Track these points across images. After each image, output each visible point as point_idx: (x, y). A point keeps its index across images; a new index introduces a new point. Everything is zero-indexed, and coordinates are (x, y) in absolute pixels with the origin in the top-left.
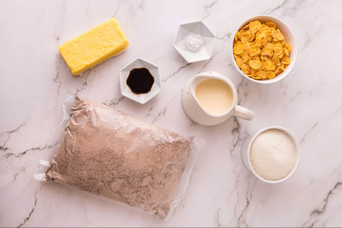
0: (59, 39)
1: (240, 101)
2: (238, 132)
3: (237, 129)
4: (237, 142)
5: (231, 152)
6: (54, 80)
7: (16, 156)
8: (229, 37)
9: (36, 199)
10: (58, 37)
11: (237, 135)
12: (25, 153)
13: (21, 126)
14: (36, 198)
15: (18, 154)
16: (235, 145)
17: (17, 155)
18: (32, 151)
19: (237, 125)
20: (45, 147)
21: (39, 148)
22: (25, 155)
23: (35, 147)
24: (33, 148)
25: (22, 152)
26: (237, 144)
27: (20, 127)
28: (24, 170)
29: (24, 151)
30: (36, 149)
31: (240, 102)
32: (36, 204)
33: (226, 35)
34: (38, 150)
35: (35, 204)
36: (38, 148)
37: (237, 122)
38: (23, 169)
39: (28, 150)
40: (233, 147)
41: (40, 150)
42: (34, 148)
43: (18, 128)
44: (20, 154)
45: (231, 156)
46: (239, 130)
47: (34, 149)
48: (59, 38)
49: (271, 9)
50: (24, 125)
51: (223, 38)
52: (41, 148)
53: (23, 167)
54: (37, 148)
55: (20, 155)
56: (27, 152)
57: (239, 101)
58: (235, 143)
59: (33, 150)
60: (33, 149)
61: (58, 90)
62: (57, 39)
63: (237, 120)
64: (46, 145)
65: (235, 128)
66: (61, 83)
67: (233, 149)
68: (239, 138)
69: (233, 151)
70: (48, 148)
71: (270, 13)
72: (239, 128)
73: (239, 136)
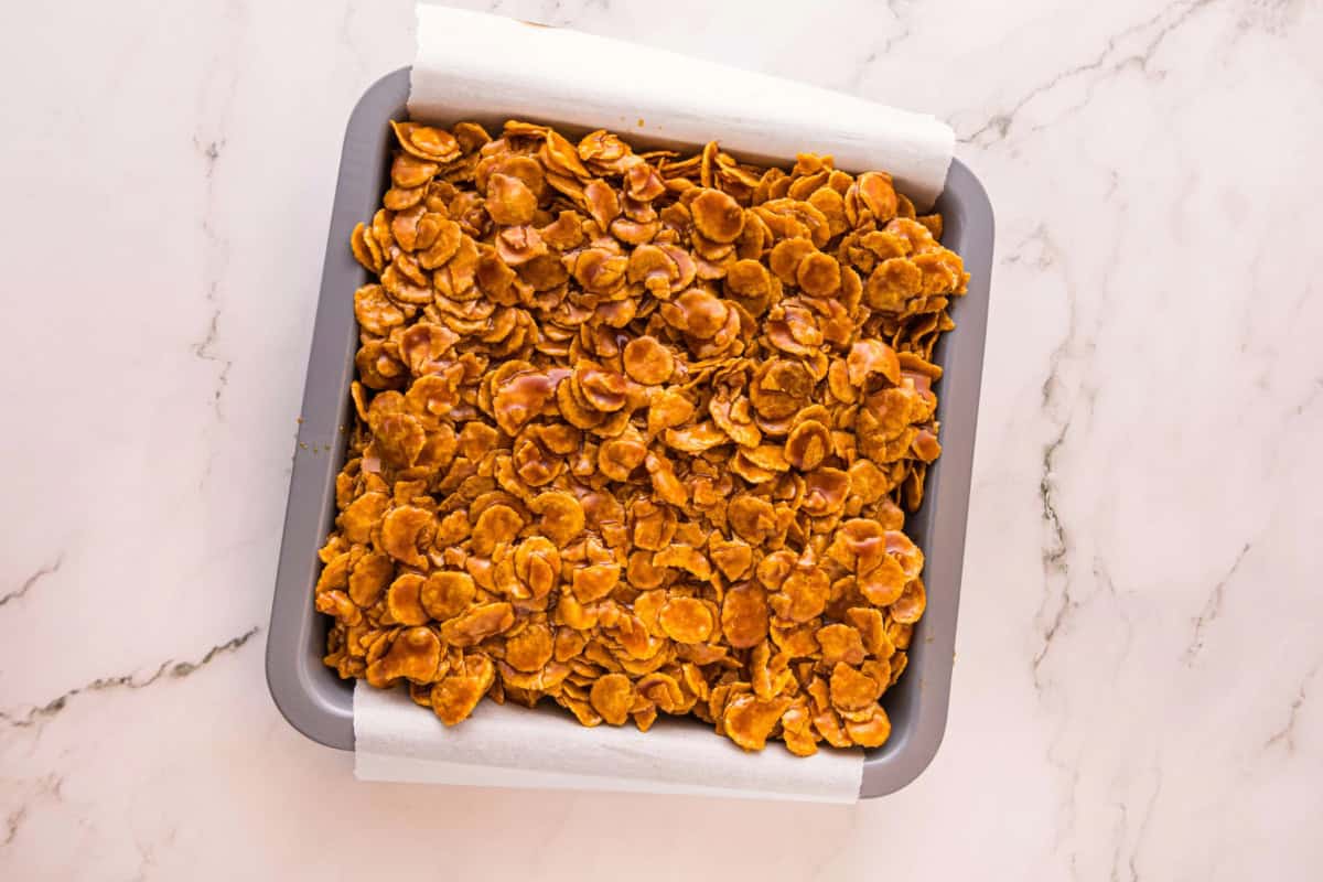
0: (215, 156)
1: (1067, 425)
2: (1063, 567)
3: (1059, 556)
4: (1059, 616)
5: (1036, 664)
6: (196, 350)
7: (19, 724)
8: (1004, 132)
10: (214, 145)
11: (1056, 582)
12: (59, 705)
13: (41, 573)
15: (30, 709)
16: (1052, 633)
17: (23, 717)
18: (95, 696)
19: (1057, 537)
20: (159, 675)
21: (130, 678)
22: (62, 714)
23: (110, 676)
24: (99, 681)
25: (44, 705)
26: (1058, 624)
27: (34, 579)
28: (57, 789)
29: (57, 697)
30: (117, 684)
31: (1066, 428)
33: (990, 124)
34: (123, 689)
36: (122, 681)
37: (1057, 523)
38: (55, 781)
39: (74, 692)
40: (1043, 640)
41: (132, 686)
42: (104, 679)
43: (26, 588)
44: (33, 711)
45: (1036, 685)
46: (1068, 559)
47: (106, 685)
48: (217, 148)
50: (56, 568)
51: (974, 136)
52: (135, 680)
53: (51, 776)
54: (117, 680)
55: (36, 714)
56: (70, 703)
57: (1062, 427)
58: (1050, 621)
59: (98, 688)
60: (98, 684)
61: (218, 395)
62: (208, 153)
63: (1054, 516)
64: (163, 662)
65: (1050, 550)
66: (229, 363)
67: (1043, 649)
68: (1068, 599)
69: (1042, 657)
70: (172, 675)
71: (1183, 19)
72: (1064, 551)
73: (1066, 587)
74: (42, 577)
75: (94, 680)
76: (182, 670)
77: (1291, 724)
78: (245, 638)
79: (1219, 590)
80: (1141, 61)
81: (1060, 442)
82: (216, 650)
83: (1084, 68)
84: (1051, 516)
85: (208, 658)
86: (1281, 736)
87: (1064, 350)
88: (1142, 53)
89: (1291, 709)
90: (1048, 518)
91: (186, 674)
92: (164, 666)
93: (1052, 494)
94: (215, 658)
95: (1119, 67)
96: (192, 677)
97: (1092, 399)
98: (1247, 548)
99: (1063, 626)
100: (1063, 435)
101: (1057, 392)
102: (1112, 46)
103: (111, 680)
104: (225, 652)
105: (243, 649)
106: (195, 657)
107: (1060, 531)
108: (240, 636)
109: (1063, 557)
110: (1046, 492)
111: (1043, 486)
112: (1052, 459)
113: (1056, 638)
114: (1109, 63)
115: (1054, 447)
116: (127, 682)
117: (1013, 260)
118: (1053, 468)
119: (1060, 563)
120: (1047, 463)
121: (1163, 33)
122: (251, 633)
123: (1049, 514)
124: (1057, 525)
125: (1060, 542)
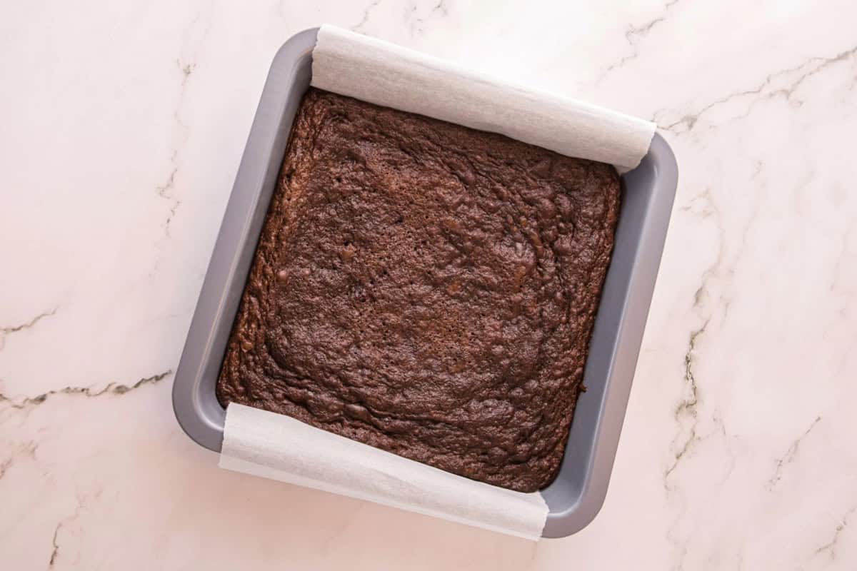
0: (189, 73)
1: (709, 321)
2: (694, 414)
3: (692, 405)
4: (687, 444)
5: (668, 473)
6: (159, 191)
7: (16, 406)
8: (691, 126)
9: (57, 547)
10: (189, 66)
11: (687, 422)
12: (42, 399)
13: (44, 315)
14: (57, 544)
15: (25, 398)
16: (681, 455)
17: (19, 402)
18: (65, 396)
19: (692, 392)
20: (106, 390)
21: (88, 390)
22: (43, 405)
23: (76, 386)
24: (68, 388)
25: (33, 396)
26: (685, 450)
27: (39, 318)
28: (34, 450)
29: (40, 394)
30: (78, 392)
31: (706, 323)
32: (55, 560)
33: (682, 121)
34: (83, 395)
35: (52, 562)
36: (83, 390)
38: (32, 446)
39: (52, 392)
40: (674, 456)
41: (89, 395)
42: (72, 386)
43: (34, 322)
44: (27, 399)
45: (666, 487)
46: (697, 408)
47: (73, 391)
48: (191, 68)
49: (820, 59)
50: (54, 313)
51: (671, 126)
52: (91, 391)
53: (32, 442)
54: (80, 389)
55: (28, 402)
56: (50, 398)
57: (704, 322)
58: (680, 446)
59: (67, 392)
60: (68, 390)
61: (168, 221)
62: (184, 70)
63: (692, 378)
64: (110, 382)
65: (687, 401)
66: (178, 202)
67: (673, 464)
68: (694, 434)
69: (672, 470)
70: (113, 392)
71: (818, 70)
72: (695, 403)
73: (694, 426)
74: (44, 317)
75: (67, 386)
76: (121, 390)
77: (835, 542)
78: (162, 376)
79: (796, 444)
80: (787, 93)
81: (702, 330)
82: (143, 381)
83: (748, 92)
85: (137, 385)
86: (827, 547)
87: (713, 271)
88: (788, 88)
89: (836, 530)
90: (688, 379)
91: (122, 392)
92: (109, 385)
93: (692, 364)
94: (142, 386)
95: (771, 95)
96: (126, 395)
97: (727, 306)
98: (819, 419)
99: (689, 451)
100: (705, 326)
101: (704, 298)
102: (769, 81)
103: (76, 389)
104: (149, 382)
105: (160, 382)
106: (130, 384)
107: (695, 389)
108: (160, 374)
109: (694, 406)
110: (688, 362)
111: (687, 358)
112: (695, 342)
113: (684, 457)
114: (766, 91)
115: (698, 333)
116: (85, 391)
117: (687, 209)
118: (694, 347)
119: (692, 410)
120: (692, 343)
121: (804, 77)
122: (166, 374)
123: (689, 377)
124: (693, 384)
125: (693, 396)
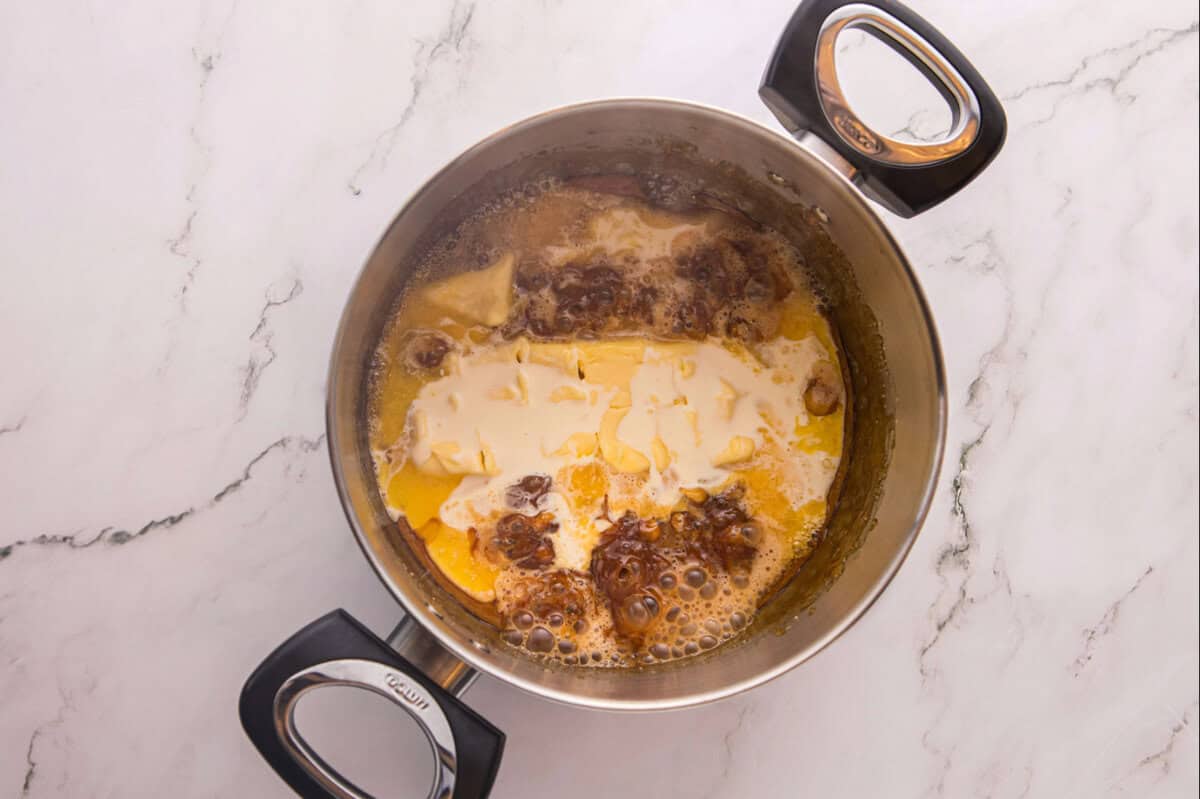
0: (211, 68)
1: (988, 427)
2: (964, 564)
3: (962, 551)
4: (953, 609)
5: (924, 651)
6: (169, 245)
9: (33, 765)
10: (210, 58)
11: (954, 576)
12: (6, 552)
14: (33, 759)
16: (944, 624)
18: (38, 549)
19: (962, 533)
20: (99, 538)
21: (72, 538)
22: (7, 560)
23: (55, 533)
24: (44, 536)
26: (951, 617)
30: (60, 541)
31: (985, 430)
32: (31, 784)
34: (64, 547)
35: (26, 786)
36: (65, 539)
37: (964, 520)
39: (20, 543)
40: (935, 627)
41: (73, 546)
42: (49, 536)
45: (922, 671)
46: (970, 555)
47: (50, 541)
48: (214, 59)
49: (1164, 30)
50: (18, 428)
52: (78, 540)
54: (60, 538)
56: (17, 552)
57: (983, 428)
58: (944, 612)
59: (43, 543)
60: (43, 540)
61: (185, 289)
62: (204, 64)
63: (963, 512)
64: (105, 527)
65: (954, 545)
66: (199, 262)
67: (932, 639)
68: (964, 593)
69: (930, 646)
70: (110, 541)
71: (1161, 48)
72: (967, 548)
73: (965, 583)
75: (41, 534)
76: (120, 538)
77: (1170, 747)
78: (181, 517)
79: (1116, 607)
80: (1112, 83)
81: (979, 442)
82: (152, 524)
83: (1054, 84)
84: (959, 512)
85: (144, 531)
86: (1158, 756)
87: (995, 354)
88: (1114, 75)
89: (1172, 733)
90: (956, 513)
91: (122, 541)
92: (104, 531)
93: (964, 491)
94: (151, 532)
95: (1088, 87)
96: (128, 545)
97: (1016, 405)
98: (1151, 570)
99: (956, 619)
100: (982, 436)
101: (983, 394)
102: (1085, 65)
103: (55, 537)
104: (162, 527)
105: (177, 526)
106: (134, 530)
107: (966, 528)
108: (176, 514)
109: (965, 553)
110: (958, 488)
111: (955, 481)
112: (968, 458)
113: (949, 627)
114: (1079, 81)
115: (972, 446)
116: (68, 541)
117: (958, 260)
118: (967, 466)
119: (962, 558)
120: (963, 461)
121: (1139, 58)
122: (187, 514)
123: (958, 509)
124: (964, 521)
125: (964, 538)
